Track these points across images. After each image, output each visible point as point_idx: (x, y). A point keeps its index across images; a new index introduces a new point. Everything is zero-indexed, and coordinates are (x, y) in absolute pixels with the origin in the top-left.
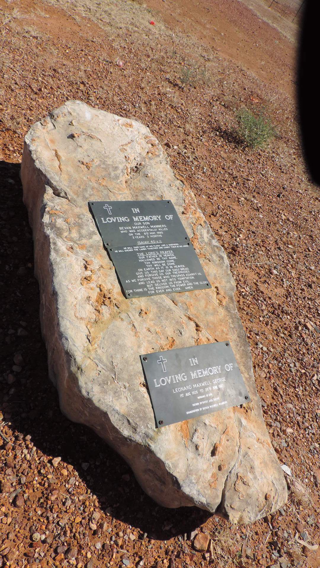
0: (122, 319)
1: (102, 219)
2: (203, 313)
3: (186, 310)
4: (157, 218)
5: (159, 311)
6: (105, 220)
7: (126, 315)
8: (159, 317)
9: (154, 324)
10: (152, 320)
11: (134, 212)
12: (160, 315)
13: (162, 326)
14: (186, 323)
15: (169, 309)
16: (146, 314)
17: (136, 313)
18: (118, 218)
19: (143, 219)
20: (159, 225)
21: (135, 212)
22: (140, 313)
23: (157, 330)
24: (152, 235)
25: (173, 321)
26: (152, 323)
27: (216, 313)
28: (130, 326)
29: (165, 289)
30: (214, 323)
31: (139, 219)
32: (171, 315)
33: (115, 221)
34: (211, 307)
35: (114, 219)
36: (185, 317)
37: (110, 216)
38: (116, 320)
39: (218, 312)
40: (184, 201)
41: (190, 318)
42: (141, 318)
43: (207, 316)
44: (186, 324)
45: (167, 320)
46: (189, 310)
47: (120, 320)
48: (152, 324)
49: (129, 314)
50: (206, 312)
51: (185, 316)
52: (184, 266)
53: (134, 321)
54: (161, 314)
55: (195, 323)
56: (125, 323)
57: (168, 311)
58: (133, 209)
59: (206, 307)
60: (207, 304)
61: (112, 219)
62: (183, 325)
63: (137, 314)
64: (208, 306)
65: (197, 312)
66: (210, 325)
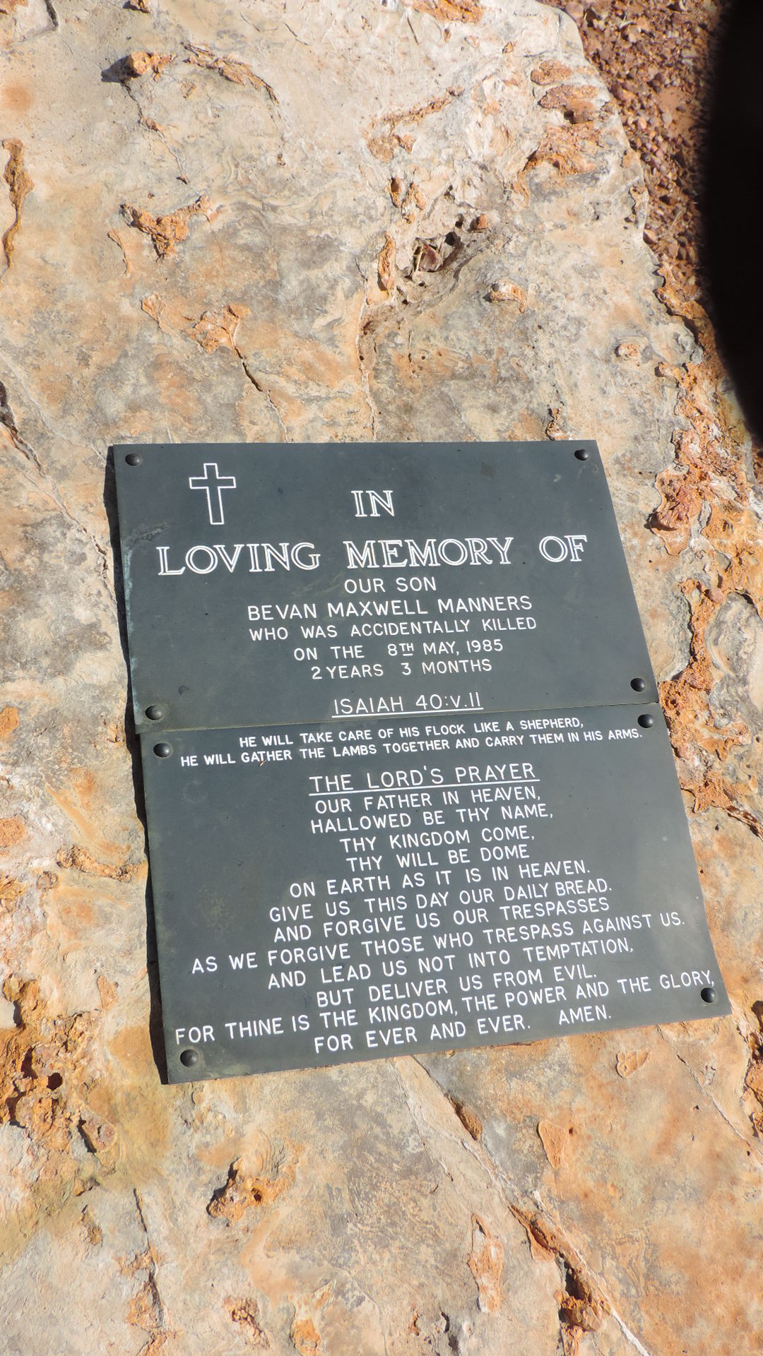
0: (94, 1233)
1: (163, 550)
2: (635, 1184)
3: (530, 1168)
4: (492, 553)
5: (354, 1174)
6: (176, 562)
7: (127, 1202)
8: (338, 1223)
9: (294, 1271)
10: (288, 1244)
11: (360, 514)
12: (347, 1207)
13: (340, 1292)
14: (507, 1270)
15: (418, 1158)
16: (258, 1197)
17: (192, 1188)
18: (253, 547)
19: (404, 553)
20: (490, 593)
21: (368, 509)
22: (219, 1194)
23: (301, 1317)
24: (433, 657)
25: (425, 1253)
26: (278, 1265)
27: (723, 1187)
28: (132, 1287)
29: (423, 1026)
30: (692, 1262)
31: (380, 559)
32: (425, 1202)
33: (232, 563)
34: (698, 1148)
35: (231, 552)
36: (511, 1222)
37: (213, 536)
38: (59, 1234)
39: (734, 1181)
40: (678, 447)
41: (536, 1234)
42: (215, 1233)
43: (660, 1205)
44: (504, 1274)
45: (382, 1243)
46: (548, 1174)
47: (80, 1232)
48: (281, 1275)
49: (146, 1199)
50: (661, 1180)
51: (515, 1211)
52: (580, 867)
53: (166, 1248)
54: (355, 1194)
55: (567, 1265)
56: (105, 1260)
57: (407, 1173)
58: (358, 494)
59: (665, 1145)
60: (677, 1121)
61: (216, 552)
62: (484, 1280)
63: (201, 1201)
64: (682, 1141)
65: (602, 1181)
66: (668, 1271)
